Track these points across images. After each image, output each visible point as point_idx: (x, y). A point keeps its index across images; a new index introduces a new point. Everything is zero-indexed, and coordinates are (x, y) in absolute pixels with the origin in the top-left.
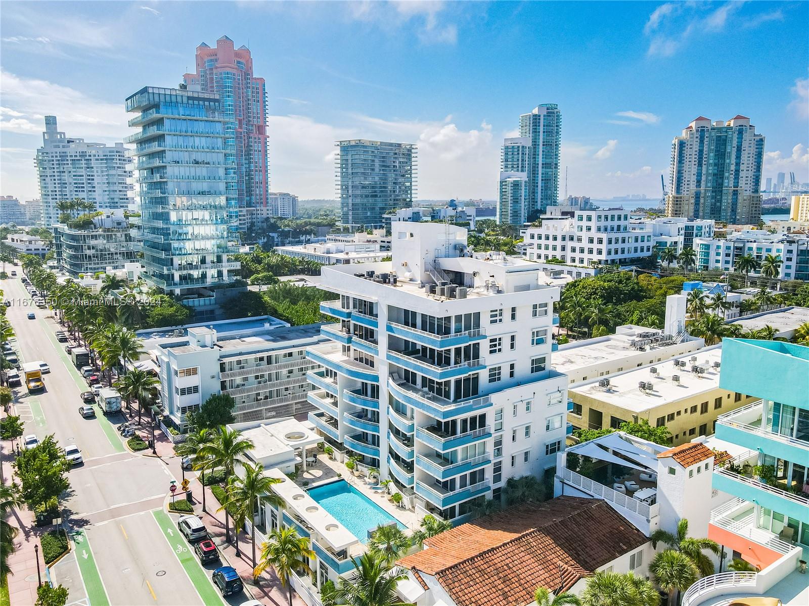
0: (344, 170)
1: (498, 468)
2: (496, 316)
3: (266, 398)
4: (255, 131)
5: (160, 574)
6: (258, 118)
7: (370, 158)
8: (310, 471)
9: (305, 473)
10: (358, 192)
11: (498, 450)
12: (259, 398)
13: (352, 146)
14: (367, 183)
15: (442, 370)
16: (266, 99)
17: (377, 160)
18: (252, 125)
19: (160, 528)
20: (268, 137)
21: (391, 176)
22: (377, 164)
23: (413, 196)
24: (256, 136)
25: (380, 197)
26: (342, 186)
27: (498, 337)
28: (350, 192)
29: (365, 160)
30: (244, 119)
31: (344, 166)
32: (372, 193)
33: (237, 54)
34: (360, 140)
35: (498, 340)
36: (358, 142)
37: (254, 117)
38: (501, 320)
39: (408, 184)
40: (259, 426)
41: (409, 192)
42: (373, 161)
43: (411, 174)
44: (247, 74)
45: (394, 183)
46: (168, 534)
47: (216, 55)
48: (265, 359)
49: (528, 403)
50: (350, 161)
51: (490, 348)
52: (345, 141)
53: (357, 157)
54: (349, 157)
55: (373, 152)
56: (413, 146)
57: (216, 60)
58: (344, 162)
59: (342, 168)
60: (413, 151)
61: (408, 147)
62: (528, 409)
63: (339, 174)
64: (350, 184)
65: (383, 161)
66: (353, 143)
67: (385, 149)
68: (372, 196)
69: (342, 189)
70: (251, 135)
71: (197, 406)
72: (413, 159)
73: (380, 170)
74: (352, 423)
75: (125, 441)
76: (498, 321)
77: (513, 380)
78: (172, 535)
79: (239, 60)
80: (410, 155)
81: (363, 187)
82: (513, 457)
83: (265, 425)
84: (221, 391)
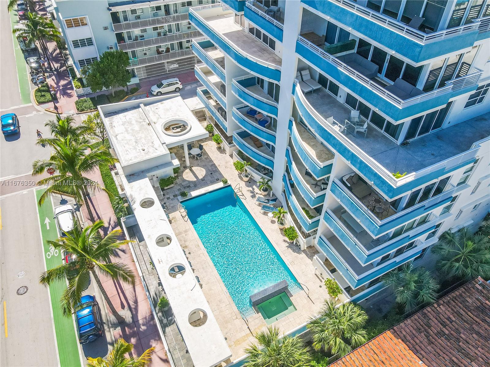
3: (168, 50)
5: (21, 291)
8: (193, 168)
9: (188, 170)
12: (160, 50)
19: (38, 215)
40: (138, 107)
46: (43, 226)
48: (163, 8)
71: (95, 59)
74: (242, 122)
75: (32, 89)
78: (48, 228)
83: (146, 105)
84: (118, 45)
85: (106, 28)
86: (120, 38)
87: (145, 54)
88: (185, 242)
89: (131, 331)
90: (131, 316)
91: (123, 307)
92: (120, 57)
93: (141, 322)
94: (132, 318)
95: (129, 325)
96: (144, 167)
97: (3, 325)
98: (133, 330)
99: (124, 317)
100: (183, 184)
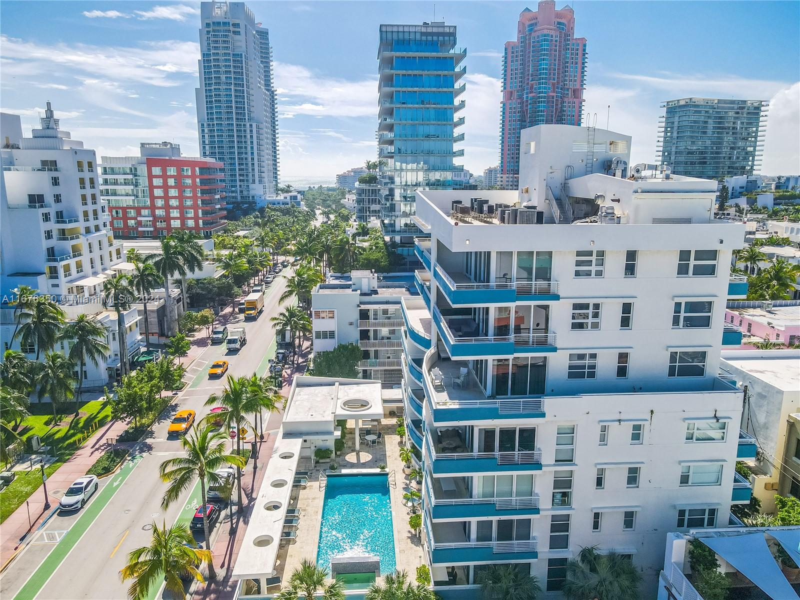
0: (669, 134)
1: (560, 526)
2: (589, 263)
4: (570, 94)
5: (147, 527)
6: (575, 81)
7: (702, 119)
8: (361, 453)
9: (354, 453)
10: (682, 159)
11: (564, 495)
13: (680, 107)
14: (694, 148)
15: (459, 340)
16: (586, 60)
17: (711, 121)
18: (568, 90)
20: (584, 101)
21: (728, 138)
22: (711, 124)
23: (755, 163)
24: (571, 100)
25: (710, 164)
26: (664, 152)
27: (592, 302)
28: (673, 158)
29: (695, 122)
30: (558, 83)
31: (669, 129)
32: (699, 159)
33: (558, 15)
34: (691, 99)
35: (591, 307)
36: (688, 101)
37: (571, 81)
38: (599, 274)
39: (750, 149)
40: (333, 385)
41: (751, 158)
42: (706, 122)
43: (756, 137)
44: (567, 35)
45: (732, 148)
47: (537, 18)
49: (637, 428)
50: (676, 124)
51: (573, 318)
52: (672, 101)
53: (684, 118)
54: (676, 119)
55: (706, 112)
56: (763, 103)
57: (536, 24)
58: (669, 125)
59: (666, 132)
60: (762, 108)
61: (756, 105)
62: (636, 437)
63: (662, 139)
64: (674, 149)
65: (720, 123)
66: (682, 103)
67: (723, 108)
68: (700, 163)
69: (663, 155)
70: (565, 100)
72: (761, 119)
73: (714, 133)
76: (593, 273)
77: (622, 381)
79: (560, 20)
80: (758, 114)
81: (689, 153)
82: (597, 516)
83: (341, 384)
84: (359, 341)
85: (351, 324)
86: (364, 335)
87: (389, 358)
88: (307, 506)
89: (216, 588)
90: (225, 576)
91: (222, 566)
92: (353, 351)
93: (230, 583)
94: (224, 578)
95: (217, 583)
96: (304, 429)
97: (115, 548)
98: (218, 587)
99: (217, 574)
100: (340, 463)
